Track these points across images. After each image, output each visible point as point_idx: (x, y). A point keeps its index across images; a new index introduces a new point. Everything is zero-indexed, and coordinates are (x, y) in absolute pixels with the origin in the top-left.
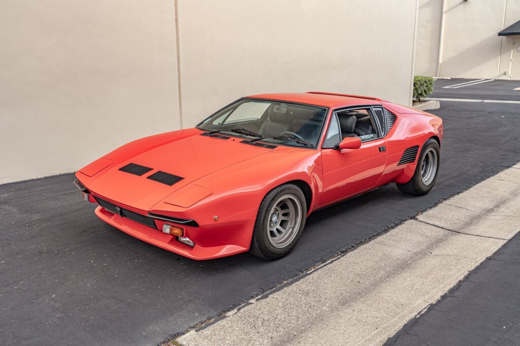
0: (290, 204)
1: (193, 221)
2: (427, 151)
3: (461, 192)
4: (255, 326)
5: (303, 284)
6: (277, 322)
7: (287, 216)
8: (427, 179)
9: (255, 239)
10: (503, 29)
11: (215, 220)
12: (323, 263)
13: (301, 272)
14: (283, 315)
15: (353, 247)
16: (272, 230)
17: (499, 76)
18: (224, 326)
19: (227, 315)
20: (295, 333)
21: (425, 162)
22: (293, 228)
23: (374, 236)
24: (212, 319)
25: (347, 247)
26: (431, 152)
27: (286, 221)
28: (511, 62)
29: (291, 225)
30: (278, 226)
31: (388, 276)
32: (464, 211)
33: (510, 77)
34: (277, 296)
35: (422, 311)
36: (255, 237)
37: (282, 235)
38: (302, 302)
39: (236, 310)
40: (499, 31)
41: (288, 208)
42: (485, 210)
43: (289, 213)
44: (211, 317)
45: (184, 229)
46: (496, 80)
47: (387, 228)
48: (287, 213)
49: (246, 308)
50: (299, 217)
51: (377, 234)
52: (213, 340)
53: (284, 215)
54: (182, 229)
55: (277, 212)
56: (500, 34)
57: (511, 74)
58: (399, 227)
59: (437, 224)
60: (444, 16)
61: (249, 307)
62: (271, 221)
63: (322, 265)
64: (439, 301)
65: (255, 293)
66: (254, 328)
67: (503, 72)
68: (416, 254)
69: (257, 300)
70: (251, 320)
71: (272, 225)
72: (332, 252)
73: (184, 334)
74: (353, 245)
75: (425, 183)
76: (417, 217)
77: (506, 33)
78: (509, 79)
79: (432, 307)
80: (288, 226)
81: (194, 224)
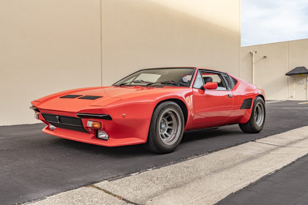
0: (173, 117)
1: (109, 116)
2: (257, 105)
3: (281, 133)
4: (151, 180)
5: (184, 164)
6: (167, 179)
7: (171, 126)
8: (259, 123)
9: (151, 135)
10: (288, 72)
11: (123, 117)
12: (197, 156)
13: (183, 159)
14: (172, 176)
15: (216, 150)
16: (162, 134)
17: (288, 98)
18: (129, 179)
19: (131, 175)
20: (181, 184)
21: (256, 113)
22: (176, 134)
23: (229, 147)
24: (120, 176)
25: (212, 150)
26: (259, 105)
27: (171, 129)
28: (294, 90)
29: (174, 132)
30: (166, 132)
31: (243, 162)
32: (285, 139)
33: (295, 99)
34: (167, 168)
35: (271, 172)
36: (151, 133)
37: (168, 138)
38: (184, 171)
39: (138, 173)
40: (286, 73)
41: (172, 120)
42: (298, 139)
43: (173, 123)
44: (119, 175)
45: (102, 122)
46: (287, 101)
47: (237, 144)
48: (171, 124)
49: (145, 172)
50: (179, 126)
51: (231, 146)
52: (121, 185)
53: (169, 125)
54: (101, 123)
55: (165, 122)
56: (286, 75)
57: (295, 97)
58: (245, 144)
59: (269, 143)
60: (254, 65)
61: (147, 172)
62: (161, 128)
63: (197, 157)
64: (281, 169)
65: (151, 166)
66: (151, 181)
67: (291, 96)
68: (259, 154)
69: (152, 169)
70: (149, 177)
71: (162, 131)
72: (202, 152)
73: (99, 182)
74: (216, 149)
75: (258, 125)
76: (256, 141)
77: (289, 74)
78: (294, 100)
79: (277, 171)
80: (172, 133)
81: (109, 118)
